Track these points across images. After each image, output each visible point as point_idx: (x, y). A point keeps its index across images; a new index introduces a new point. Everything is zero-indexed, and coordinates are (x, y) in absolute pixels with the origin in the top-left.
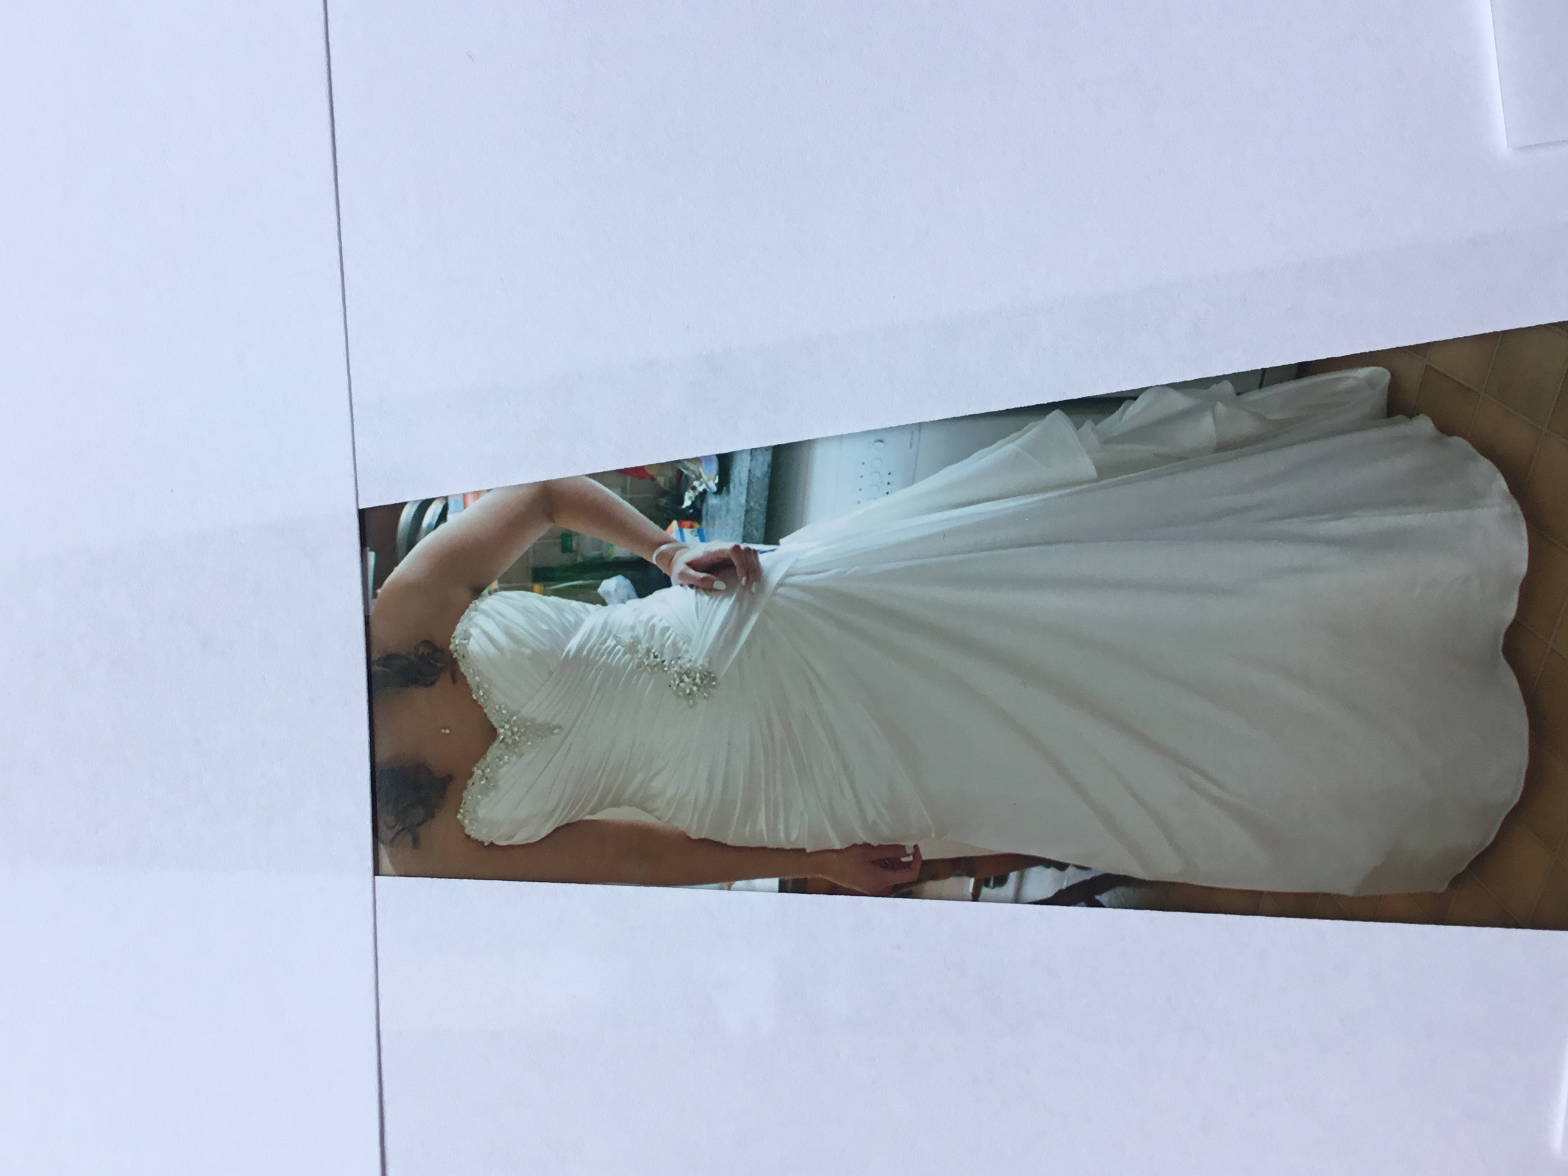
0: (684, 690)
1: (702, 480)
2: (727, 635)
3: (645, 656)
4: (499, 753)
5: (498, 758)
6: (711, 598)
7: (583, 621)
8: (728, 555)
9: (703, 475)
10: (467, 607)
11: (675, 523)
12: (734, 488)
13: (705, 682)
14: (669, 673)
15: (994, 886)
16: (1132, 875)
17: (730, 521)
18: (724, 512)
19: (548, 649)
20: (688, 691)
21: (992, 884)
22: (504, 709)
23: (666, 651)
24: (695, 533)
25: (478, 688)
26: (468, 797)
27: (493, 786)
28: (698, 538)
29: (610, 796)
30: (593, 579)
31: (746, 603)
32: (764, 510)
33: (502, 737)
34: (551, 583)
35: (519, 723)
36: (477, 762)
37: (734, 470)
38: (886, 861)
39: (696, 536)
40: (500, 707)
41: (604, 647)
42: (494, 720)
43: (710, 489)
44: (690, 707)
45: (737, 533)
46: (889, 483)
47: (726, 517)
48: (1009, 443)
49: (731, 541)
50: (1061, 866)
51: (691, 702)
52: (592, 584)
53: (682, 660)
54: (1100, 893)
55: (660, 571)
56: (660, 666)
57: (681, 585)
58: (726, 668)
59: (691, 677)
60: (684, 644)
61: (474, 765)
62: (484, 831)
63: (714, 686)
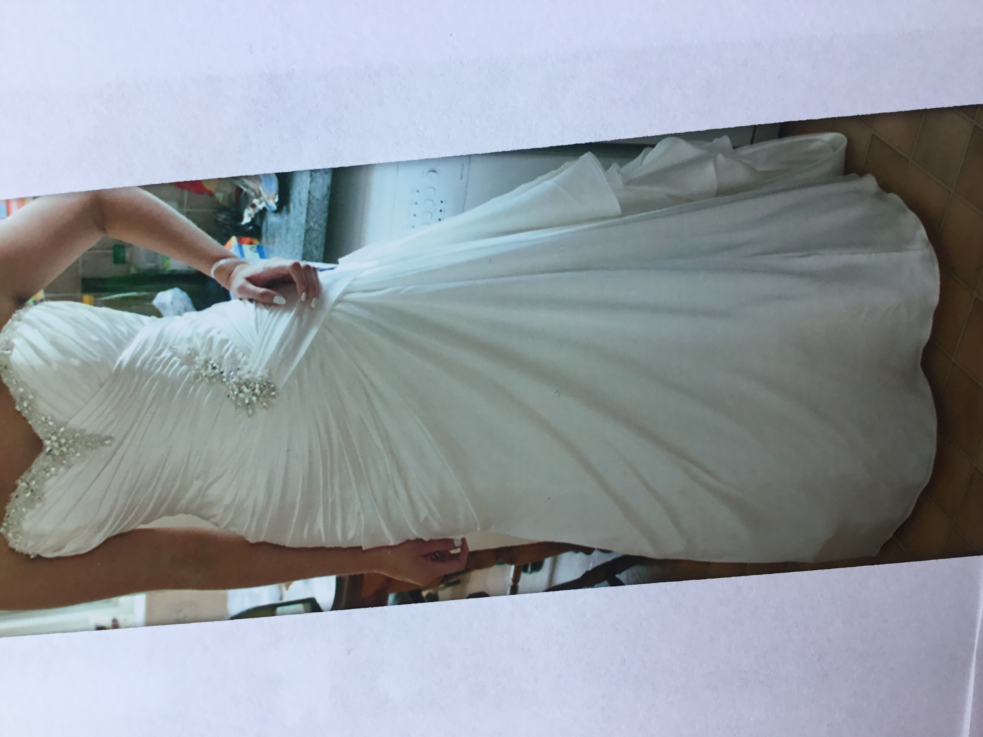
0: (243, 400)
1: (261, 198)
2: (287, 348)
3: (202, 367)
4: (46, 464)
5: (45, 470)
6: (270, 312)
7: (136, 332)
8: (287, 271)
9: (263, 193)
10: (9, 317)
11: (234, 240)
12: (294, 207)
13: (264, 392)
14: (227, 383)
15: (532, 572)
16: (644, 555)
17: (289, 238)
18: (283, 231)
19: (99, 360)
20: (247, 401)
21: (529, 569)
22: (51, 421)
23: (224, 362)
24: (255, 249)
25: (22, 399)
26: (12, 510)
27: (39, 498)
28: (257, 255)
29: (165, 505)
30: (147, 290)
31: (305, 317)
32: (324, 230)
33: (48, 449)
34: (103, 294)
35: (67, 435)
36: (21, 474)
37: (294, 191)
38: (437, 554)
39: (256, 252)
40: (46, 419)
41: (159, 358)
42: (40, 431)
43: (270, 207)
44: (249, 416)
45: (297, 251)
46: (441, 211)
47: (286, 235)
48: (548, 179)
49: (291, 258)
50: (588, 551)
51: (250, 411)
52: (146, 296)
53: (241, 371)
54: (619, 572)
55: (219, 285)
56: (218, 377)
57: (241, 299)
58: (286, 379)
59: (251, 387)
60: (244, 355)
61: (18, 478)
62: (30, 543)
63: (273, 397)
